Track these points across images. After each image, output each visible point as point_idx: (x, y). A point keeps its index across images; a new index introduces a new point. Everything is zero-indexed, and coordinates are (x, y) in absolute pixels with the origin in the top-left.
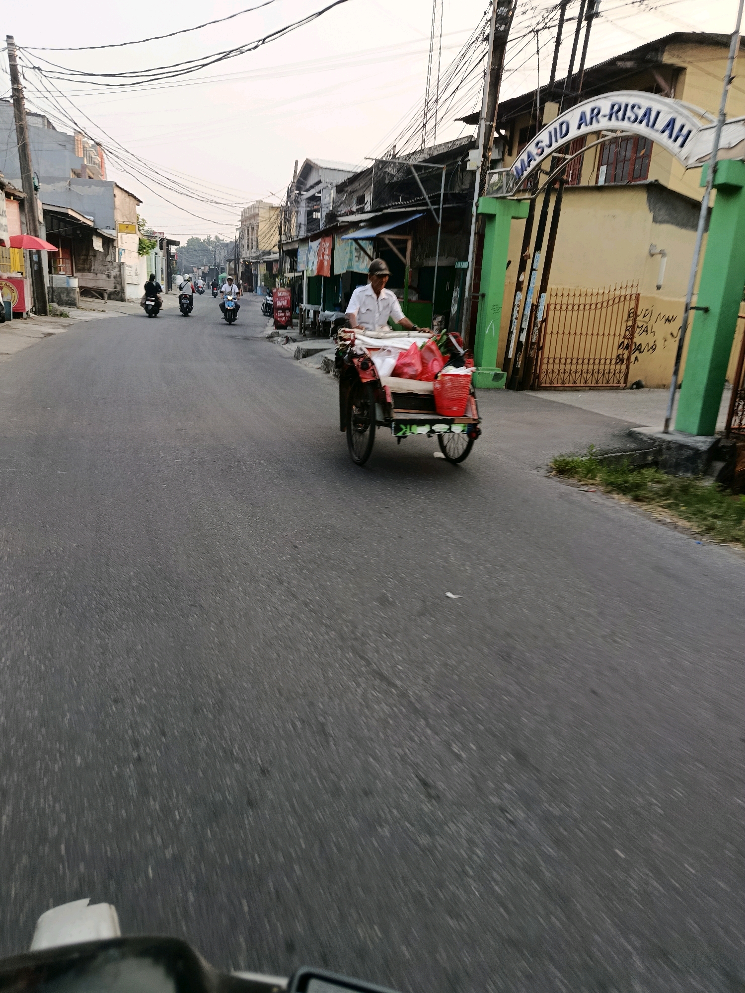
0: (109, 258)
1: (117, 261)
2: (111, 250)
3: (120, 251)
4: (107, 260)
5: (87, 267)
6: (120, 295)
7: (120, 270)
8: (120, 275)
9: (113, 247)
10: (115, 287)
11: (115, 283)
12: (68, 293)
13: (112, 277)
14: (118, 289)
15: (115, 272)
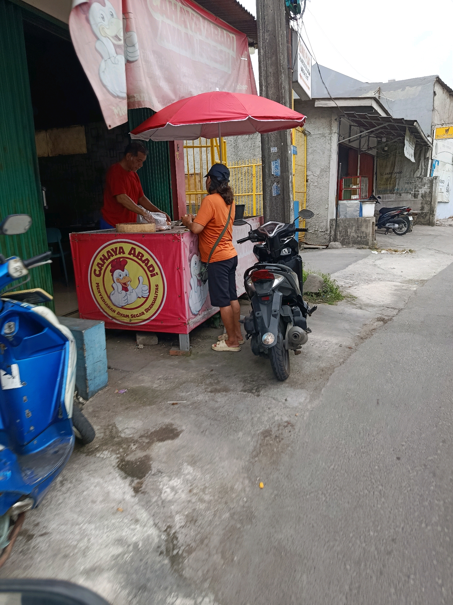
0: (418, 174)
1: (428, 176)
2: (422, 163)
3: (434, 162)
4: (415, 176)
5: (389, 187)
6: (427, 217)
7: (431, 187)
8: (431, 192)
9: (425, 158)
10: (422, 208)
11: (422, 203)
12: (358, 227)
13: (420, 196)
14: (426, 210)
15: (424, 190)
